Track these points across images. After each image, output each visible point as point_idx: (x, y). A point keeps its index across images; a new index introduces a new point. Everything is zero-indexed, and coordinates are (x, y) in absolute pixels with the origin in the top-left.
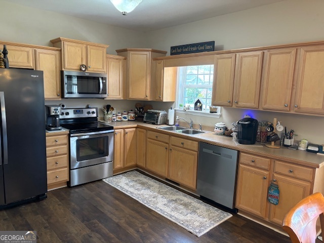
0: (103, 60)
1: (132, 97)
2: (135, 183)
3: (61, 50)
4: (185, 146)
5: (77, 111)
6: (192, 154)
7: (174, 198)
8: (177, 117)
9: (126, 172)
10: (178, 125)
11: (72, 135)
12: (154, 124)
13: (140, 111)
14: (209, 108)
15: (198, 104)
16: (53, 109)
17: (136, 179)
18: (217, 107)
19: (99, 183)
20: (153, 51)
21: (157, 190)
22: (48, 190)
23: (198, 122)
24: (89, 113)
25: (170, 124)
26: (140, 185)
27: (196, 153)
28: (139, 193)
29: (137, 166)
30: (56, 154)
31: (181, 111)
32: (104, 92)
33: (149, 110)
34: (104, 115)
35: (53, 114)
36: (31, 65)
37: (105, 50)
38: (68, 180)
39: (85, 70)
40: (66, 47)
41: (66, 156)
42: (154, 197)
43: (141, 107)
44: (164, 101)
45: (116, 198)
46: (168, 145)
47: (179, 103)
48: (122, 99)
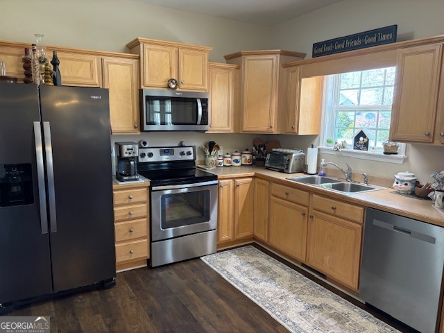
0: (203, 71)
1: (247, 129)
2: (251, 268)
3: (139, 58)
4: (338, 213)
5: (164, 151)
6: (352, 228)
7: (318, 301)
8: (323, 160)
9: (238, 247)
10: (324, 175)
11: (154, 188)
12: (282, 171)
13: (260, 151)
14: (382, 146)
15: (361, 139)
16: (125, 148)
17: (252, 260)
18: (398, 144)
19: (194, 263)
20: (284, 53)
21: (287, 283)
22: (117, 272)
23: (360, 169)
24: (182, 154)
25: (310, 172)
26: (258, 272)
27: (360, 226)
28: (256, 287)
29: (254, 238)
30: (129, 217)
31: (328, 150)
32: (205, 121)
33: (274, 150)
34: (206, 157)
35: (126, 155)
36: (96, 82)
37: (206, 55)
38: (149, 257)
39: (175, 88)
40: (146, 52)
41: (145, 221)
42: (282, 298)
43: (261, 144)
44: (299, 134)
45: (220, 295)
46: (306, 208)
47: (326, 138)
48: (232, 131)
